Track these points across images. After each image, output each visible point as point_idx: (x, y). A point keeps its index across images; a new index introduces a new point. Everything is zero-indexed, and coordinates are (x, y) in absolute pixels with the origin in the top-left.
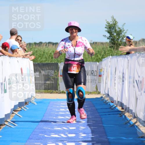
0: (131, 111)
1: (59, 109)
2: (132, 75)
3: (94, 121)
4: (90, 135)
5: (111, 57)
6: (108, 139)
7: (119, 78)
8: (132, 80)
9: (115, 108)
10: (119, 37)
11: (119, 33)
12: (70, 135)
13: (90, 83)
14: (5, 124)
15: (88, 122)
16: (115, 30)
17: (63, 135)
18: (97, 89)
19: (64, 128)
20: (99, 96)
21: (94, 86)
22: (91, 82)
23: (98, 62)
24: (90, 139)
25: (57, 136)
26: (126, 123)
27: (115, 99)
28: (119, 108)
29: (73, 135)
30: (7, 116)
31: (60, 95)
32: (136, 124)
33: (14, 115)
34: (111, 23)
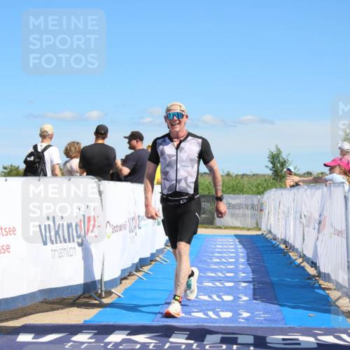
0: (297, 249)
1: (215, 245)
2: (298, 210)
3: (255, 259)
4: (251, 275)
5: (274, 189)
6: (271, 280)
7: (284, 213)
8: (298, 215)
9: (278, 245)
10: (283, 168)
11: (283, 164)
12: (228, 275)
13: (250, 219)
14: (156, 261)
15: (248, 260)
16: (279, 161)
17: (220, 274)
18: (257, 224)
19: (222, 266)
20: (259, 233)
21: (254, 221)
22: (251, 217)
23: (260, 195)
24: (251, 280)
25: (213, 275)
26: (291, 263)
27: (279, 236)
28: (283, 246)
29: (232, 275)
30: (158, 251)
31: (216, 230)
32: (302, 265)
33: (165, 250)
34: (274, 153)
